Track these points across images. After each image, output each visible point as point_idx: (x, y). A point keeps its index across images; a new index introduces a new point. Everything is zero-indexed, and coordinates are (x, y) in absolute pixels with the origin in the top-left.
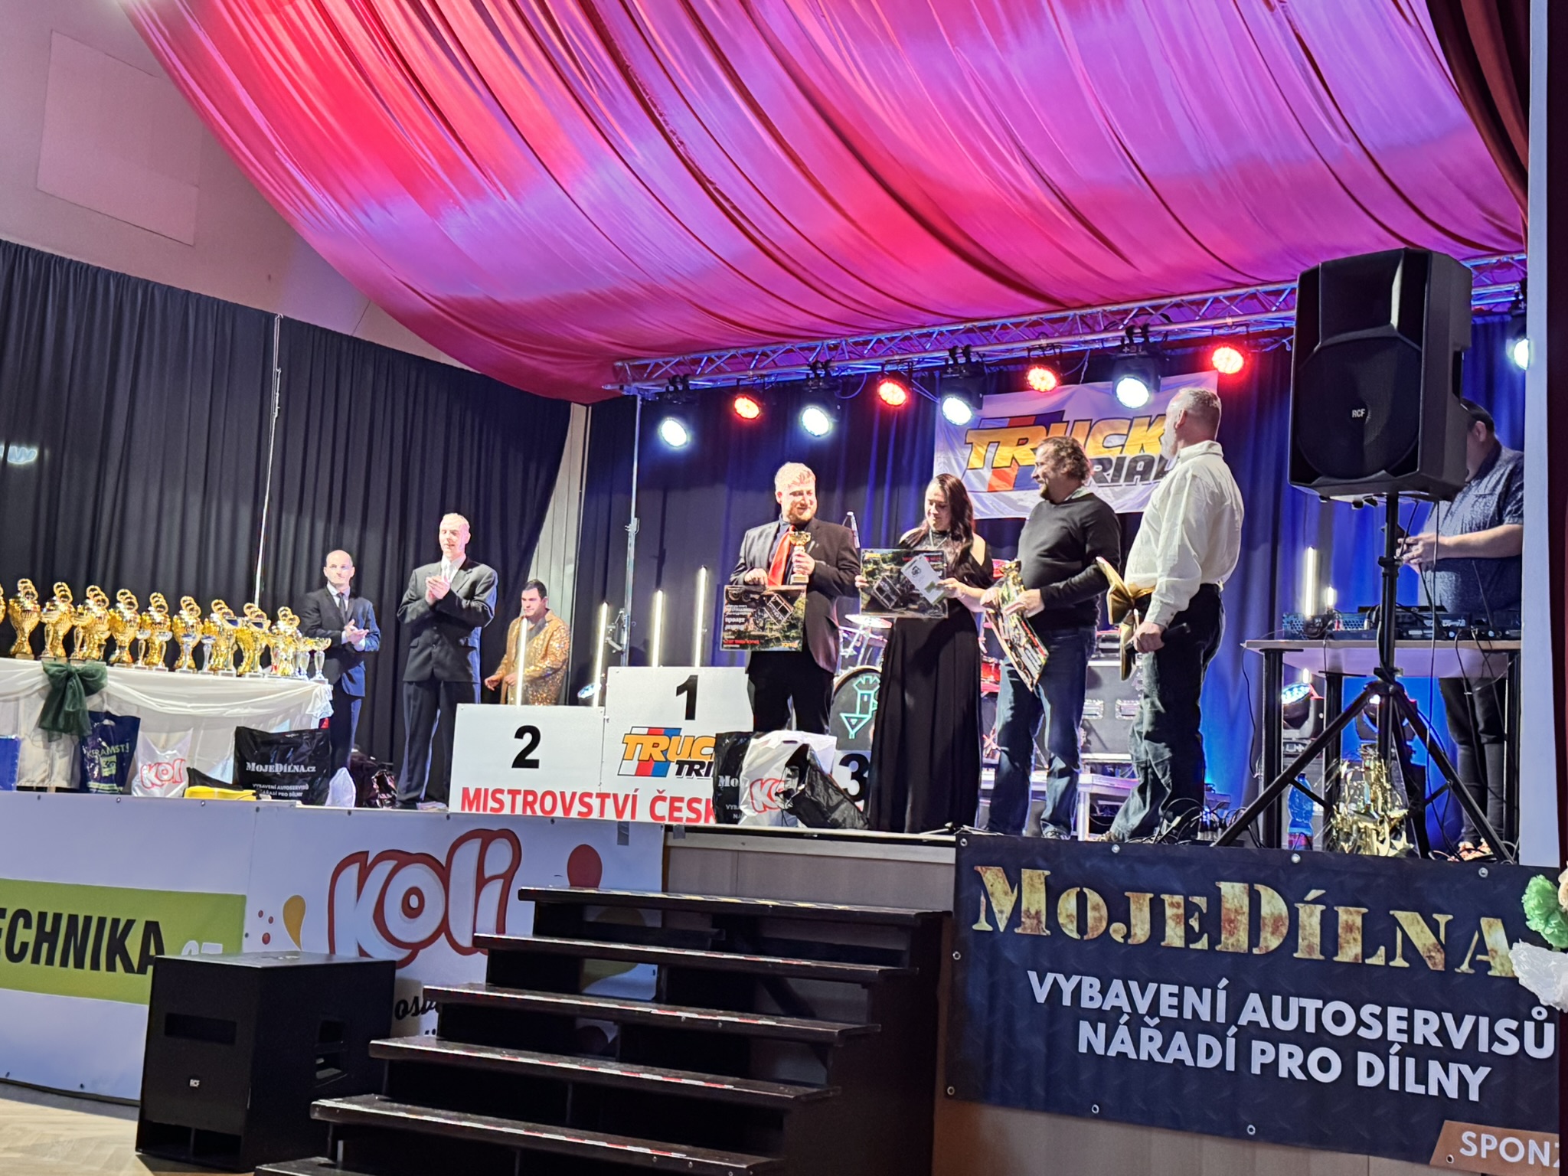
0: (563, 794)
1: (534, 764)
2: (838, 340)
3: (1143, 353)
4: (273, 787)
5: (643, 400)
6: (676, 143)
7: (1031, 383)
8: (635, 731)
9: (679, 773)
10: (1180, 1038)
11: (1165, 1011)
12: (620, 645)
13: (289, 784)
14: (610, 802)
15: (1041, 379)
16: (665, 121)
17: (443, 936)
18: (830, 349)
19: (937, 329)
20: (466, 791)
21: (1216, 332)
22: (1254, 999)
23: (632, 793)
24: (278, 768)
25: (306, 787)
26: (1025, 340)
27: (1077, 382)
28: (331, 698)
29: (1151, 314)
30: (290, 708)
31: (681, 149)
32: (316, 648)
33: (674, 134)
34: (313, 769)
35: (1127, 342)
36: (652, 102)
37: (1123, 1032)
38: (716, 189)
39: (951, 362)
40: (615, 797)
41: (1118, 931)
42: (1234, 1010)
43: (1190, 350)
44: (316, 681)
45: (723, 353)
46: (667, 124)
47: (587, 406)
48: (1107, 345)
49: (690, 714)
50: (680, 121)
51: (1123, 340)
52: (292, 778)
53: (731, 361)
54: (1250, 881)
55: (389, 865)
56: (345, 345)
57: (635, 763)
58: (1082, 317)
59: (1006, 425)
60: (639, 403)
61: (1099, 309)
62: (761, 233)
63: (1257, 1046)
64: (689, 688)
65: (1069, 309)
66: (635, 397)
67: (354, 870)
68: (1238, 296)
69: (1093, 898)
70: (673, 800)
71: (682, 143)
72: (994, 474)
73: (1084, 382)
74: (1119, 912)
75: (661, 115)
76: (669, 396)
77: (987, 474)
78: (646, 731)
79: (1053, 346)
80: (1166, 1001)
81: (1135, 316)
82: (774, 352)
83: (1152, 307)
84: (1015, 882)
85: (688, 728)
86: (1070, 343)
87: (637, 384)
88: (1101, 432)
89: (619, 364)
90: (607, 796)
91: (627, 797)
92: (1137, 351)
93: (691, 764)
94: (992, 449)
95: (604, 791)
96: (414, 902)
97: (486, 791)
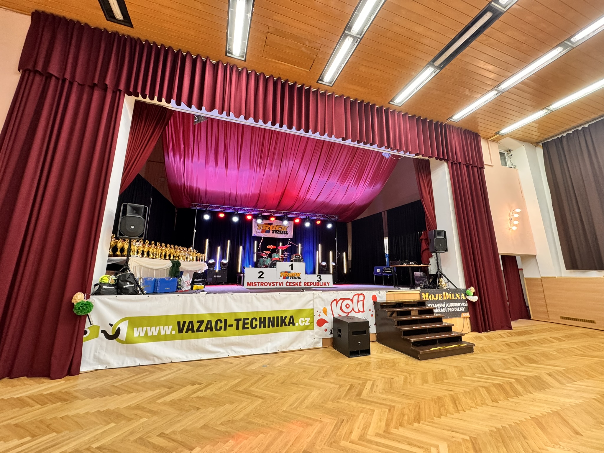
0: (269, 283)
1: (263, 278)
3: (287, 218)
7: (271, 219)
8: (282, 272)
9: (291, 278)
10: (442, 309)
11: (440, 307)
13: (201, 283)
14: (278, 284)
15: (273, 219)
17: (353, 311)
20: (248, 283)
22: (447, 304)
24: (200, 280)
26: (269, 213)
37: (437, 309)
39: (259, 214)
41: (435, 299)
42: (446, 305)
43: (294, 219)
49: (292, 269)
51: (284, 216)
54: (445, 292)
55: (342, 301)
57: (283, 277)
60: (197, 211)
63: (448, 309)
64: (292, 265)
65: (273, 210)
66: (196, 209)
67: (335, 302)
69: (433, 295)
70: (290, 283)
73: (279, 220)
74: (435, 297)
76: (206, 211)
77: (261, 230)
78: (284, 272)
80: (440, 305)
84: (425, 294)
85: (292, 272)
86: (275, 215)
89: (192, 203)
93: (293, 277)
95: (277, 282)
96: (348, 306)
97: (252, 282)
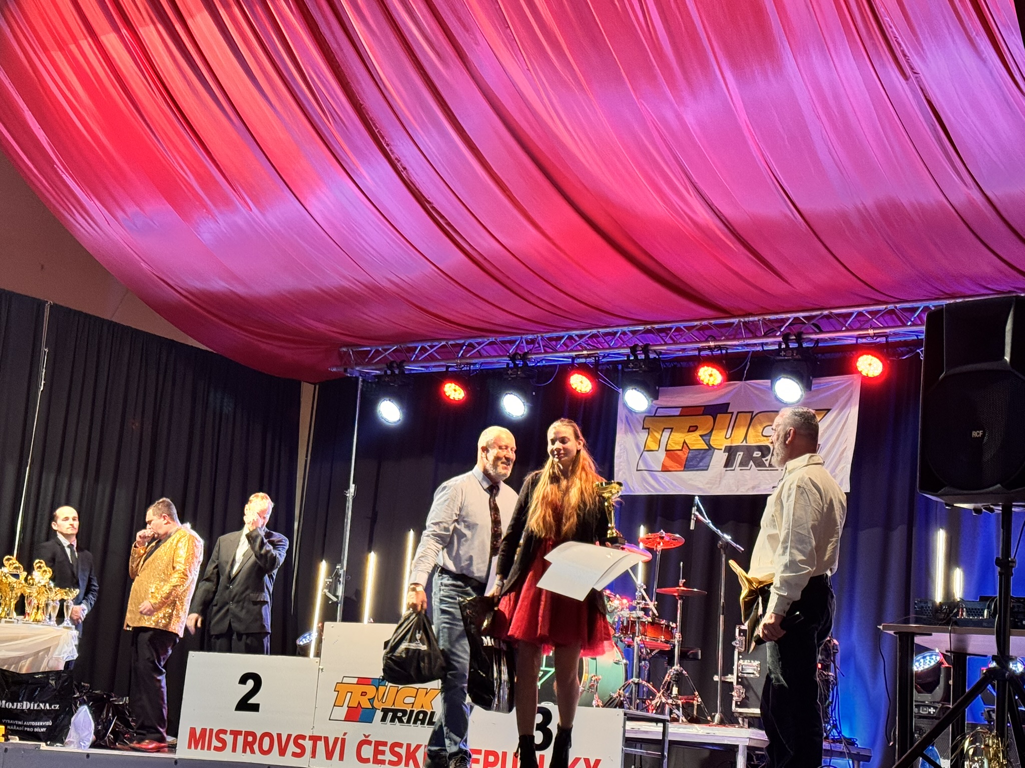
0: (279, 736)
1: (255, 708)
2: (536, 335)
3: (797, 357)
4: (20, 723)
5: (363, 381)
6: (401, 169)
7: (702, 378)
8: (346, 680)
9: (384, 719)
12: (337, 597)
13: (35, 720)
14: (321, 745)
15: (709, 375)
16: (391, 150)
18: (528, 343)
19: (620, 329)
20: (193, 731)
21: (860, 341)
23: (341, 736)
24: (26, 705)
25: (50, 723)
26: (696, 342)
27: (740, 380)
28: (77, 643)
29: (805, 323)
30: (39, 652)
31: (404, 174)
32: (66, 598)
33: (399, 161)
34: (57, 707)
35: (783, 346)
36: (380, 134)
38: (433, 208)
39: (632, 358)
40: (326, 739)
43: (838, 355)
44: (64, 627)
45: (436, 343)
46: (393, 153)
47: (315, 384)
48: (766, 348)
50: (403, 150)
51: (780, 344)
52: (38, 715)
53: (443, 350)
56: (105, 328)
57: (345, 709)
58: (745, 323)
59: (678, 414)
60: (360, 384)
61: (761, 318)
62: (470, 245)
65: (734, 316)
66: (357, 378)
68: (879, 311)
70: (378, 744)
71: (405, 168)
72: (667, 455)
73: (746, 379)
75: (388, 145)
76: (387, 379)
77: (662, 455)
78: (355, 681)
79: (719, 348)
81: (790, 324)
82: (479, 344)
83: (804, 317)
86: (735, 345)
87: (358, 368)
88: (761, 423)
89: (345, 349)
90: (319, 738)
91: (336, 739)
92: (792, 355)
93: (395, 712)
94: (666, 434)
95: (316, 733)
97: (211, 730)
